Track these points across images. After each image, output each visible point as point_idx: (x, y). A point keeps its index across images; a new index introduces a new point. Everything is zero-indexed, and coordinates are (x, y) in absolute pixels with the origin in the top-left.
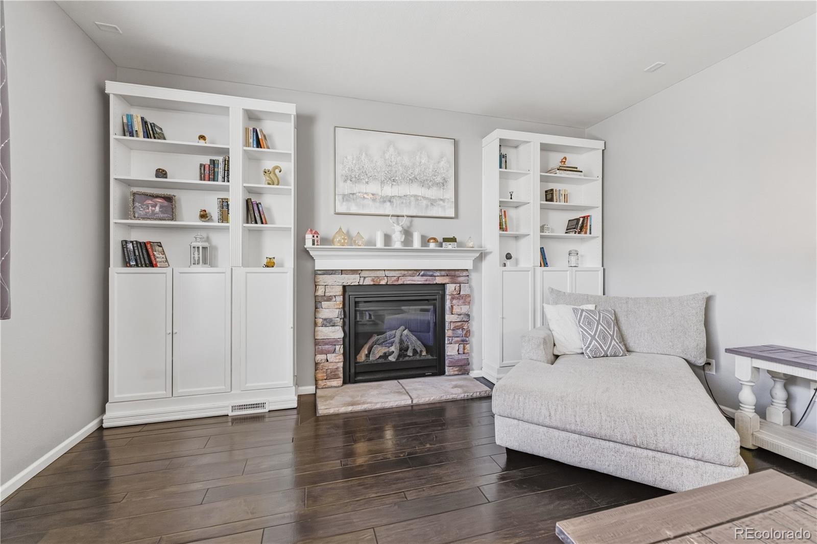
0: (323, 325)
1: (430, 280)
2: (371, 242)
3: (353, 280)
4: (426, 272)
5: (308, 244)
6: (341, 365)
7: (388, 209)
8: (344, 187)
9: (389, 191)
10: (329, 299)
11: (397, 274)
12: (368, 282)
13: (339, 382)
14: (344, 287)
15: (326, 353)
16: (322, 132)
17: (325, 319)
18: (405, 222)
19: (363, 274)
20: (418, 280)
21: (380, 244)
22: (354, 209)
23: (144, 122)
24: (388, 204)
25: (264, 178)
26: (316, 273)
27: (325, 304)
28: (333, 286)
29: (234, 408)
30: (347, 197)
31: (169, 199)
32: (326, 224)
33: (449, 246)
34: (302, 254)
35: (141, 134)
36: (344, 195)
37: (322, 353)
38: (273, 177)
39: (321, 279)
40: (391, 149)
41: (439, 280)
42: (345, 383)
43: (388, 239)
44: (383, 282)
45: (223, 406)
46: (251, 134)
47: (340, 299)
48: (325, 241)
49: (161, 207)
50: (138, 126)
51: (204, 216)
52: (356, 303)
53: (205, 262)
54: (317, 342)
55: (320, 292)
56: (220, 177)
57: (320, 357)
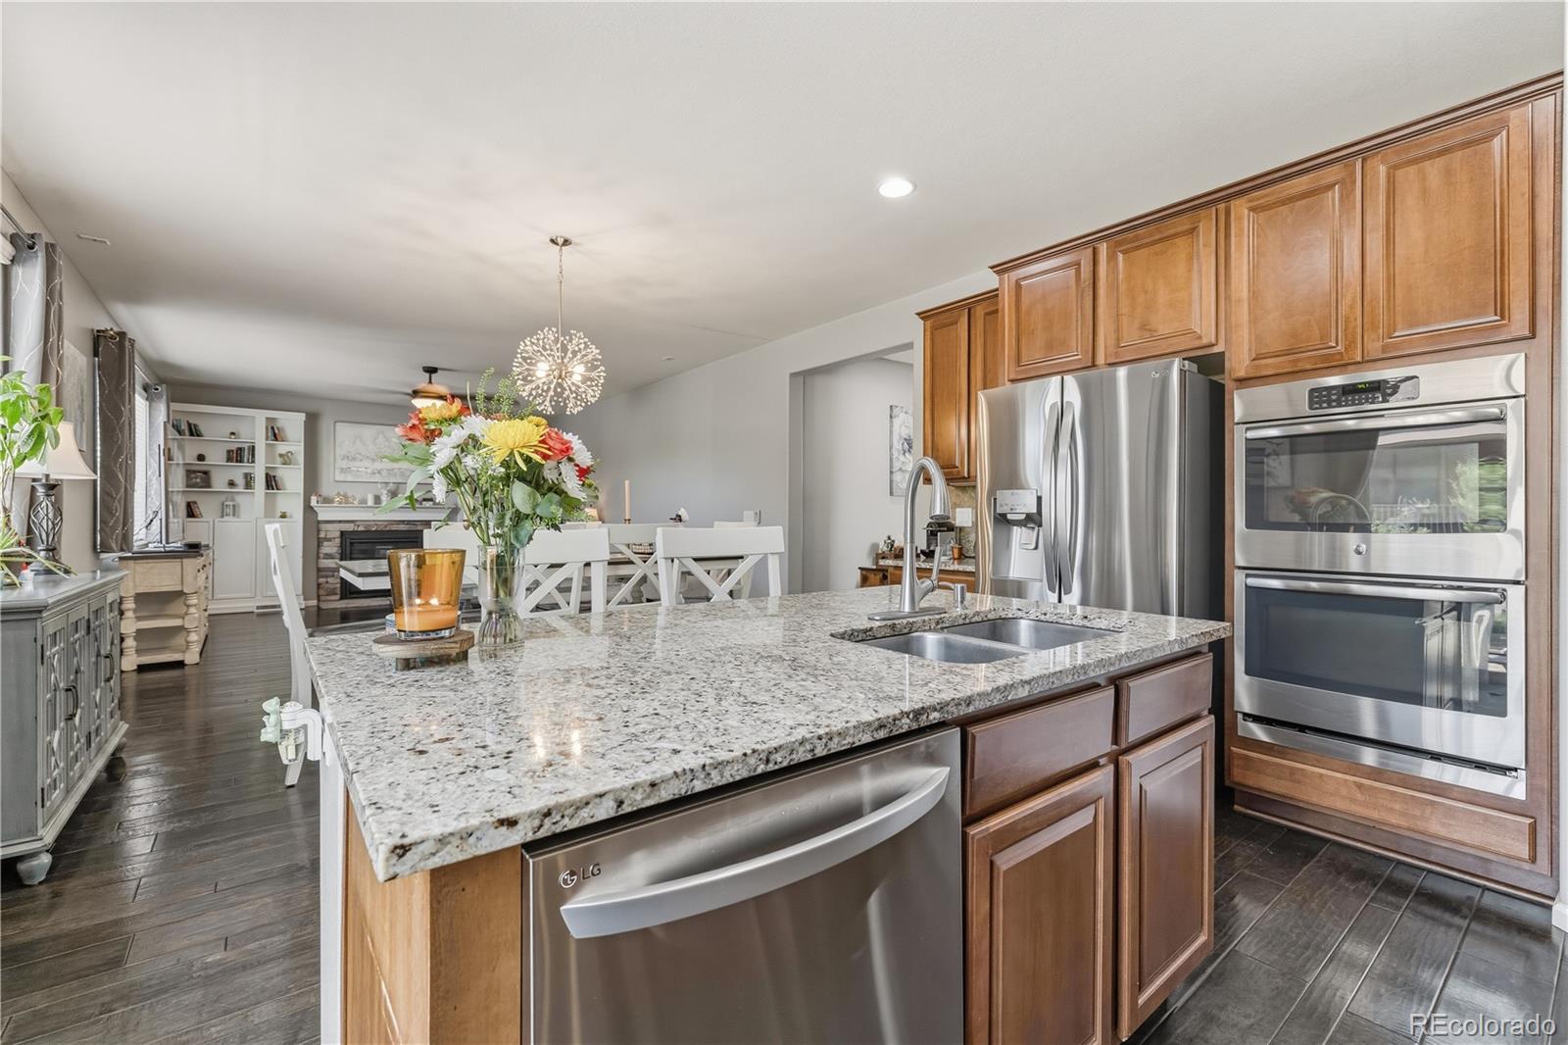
0: (324, 558)
1: (413, 528)
2: (364, 501)
3: (350, 527)
4: (409, 522)
5: (313, 503)
6: (339, 585)
7: (377, 478)
8: (344, 464)
9: (378, 465)
10: (329, 540)
11: (385, 523)
12: (361, 528)
13: (338, 597)
14: (342, 533)
15: (327, 577)
16: (325, 426)
17: (326, 554)
18: (391, 487)
19: (357, 523)
20: (403, 527)
21: (370, 502)
22: (350, 478)
23: (189, 425)
24: (377, 475)
25: (279, 460)
26: (319, 522)
27: (325, 543)
28: (334, 531)
29: (258, 608)
30: (342, 470)
31: (206, 473)
32: (327, 488)
33: (428, 504)
34: (308, 509)
35: (187, 432)
36: (342, 469)
37: (323, 577)
38: (287, 459)
39: (323, 527)
40: (381, 436)
41: (419, 528)
42: (341, 598)
43: (377, 499)
44: (374, 529)
45: (250, 606)
46: (270, 430)
47: (338, 541)
48: (327, 500)
49: (201, 478)
50: (184, 426)
51: (232, 484)
52: (351, 543)
53: (234, 515)
54: (319, 570)
55: (322, 535)
56: (246, 460)
57: (322, 580)
